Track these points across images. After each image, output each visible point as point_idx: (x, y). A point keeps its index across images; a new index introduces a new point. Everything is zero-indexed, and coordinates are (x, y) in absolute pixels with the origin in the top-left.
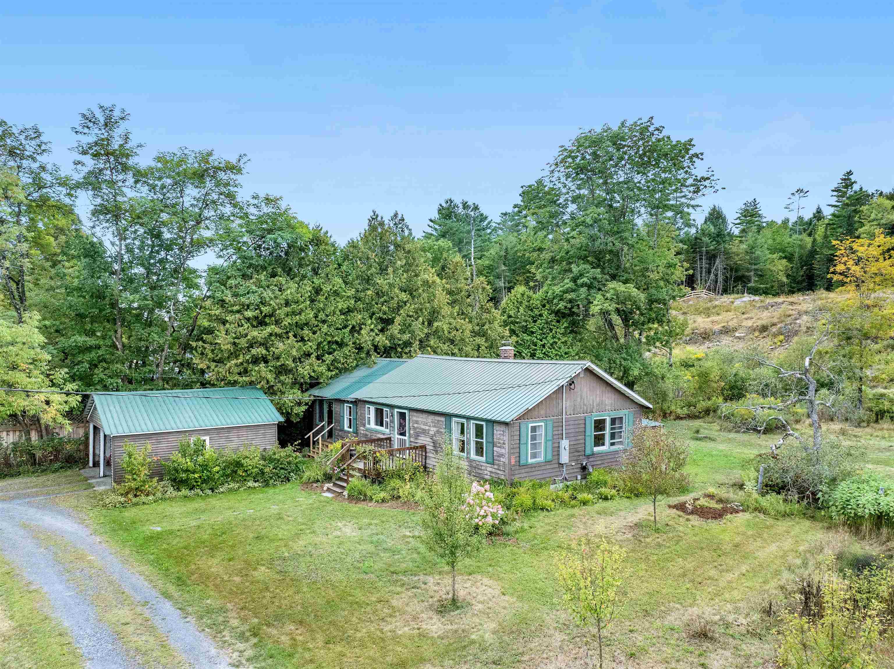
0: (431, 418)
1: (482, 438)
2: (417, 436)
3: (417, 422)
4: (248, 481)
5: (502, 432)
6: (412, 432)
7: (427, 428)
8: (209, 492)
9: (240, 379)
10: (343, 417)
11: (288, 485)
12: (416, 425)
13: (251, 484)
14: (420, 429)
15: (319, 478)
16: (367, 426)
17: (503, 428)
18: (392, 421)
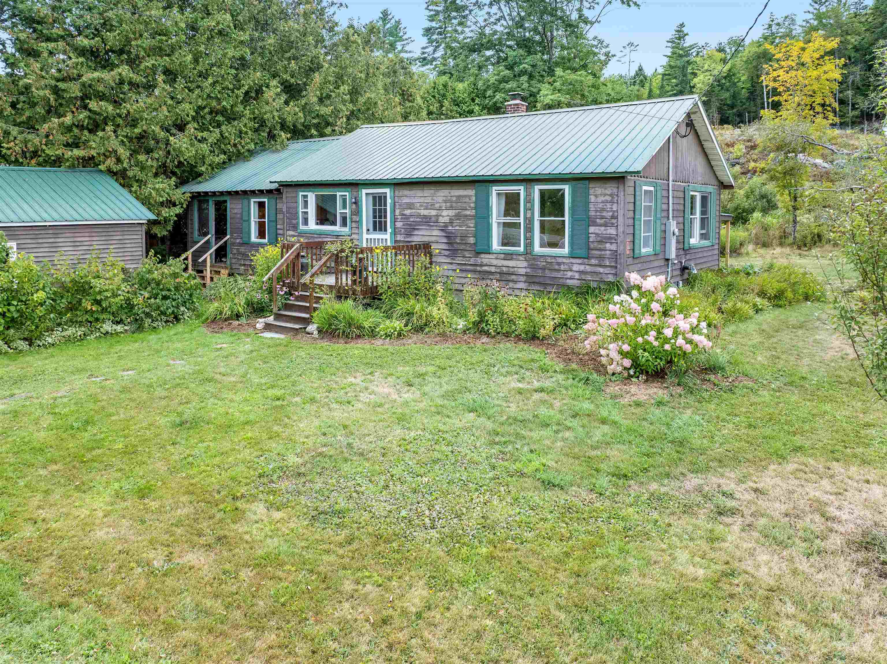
0: (443, 193)
1: (563, 216)
2: (410, 229)
3: (410, 206)
4: (103, 321)
5: (608, 198)
6: (399, 224)
7: (433, 213)
8: (23, 345)
9: (68, 154)
10: (249, 221)
11: (180, 327)
12: (408, 212)
13: (107, 327)
14: (419, 216)
15: (240, 310)
16: (302, 227)
17: (610, 189)
18: (357, 212)
